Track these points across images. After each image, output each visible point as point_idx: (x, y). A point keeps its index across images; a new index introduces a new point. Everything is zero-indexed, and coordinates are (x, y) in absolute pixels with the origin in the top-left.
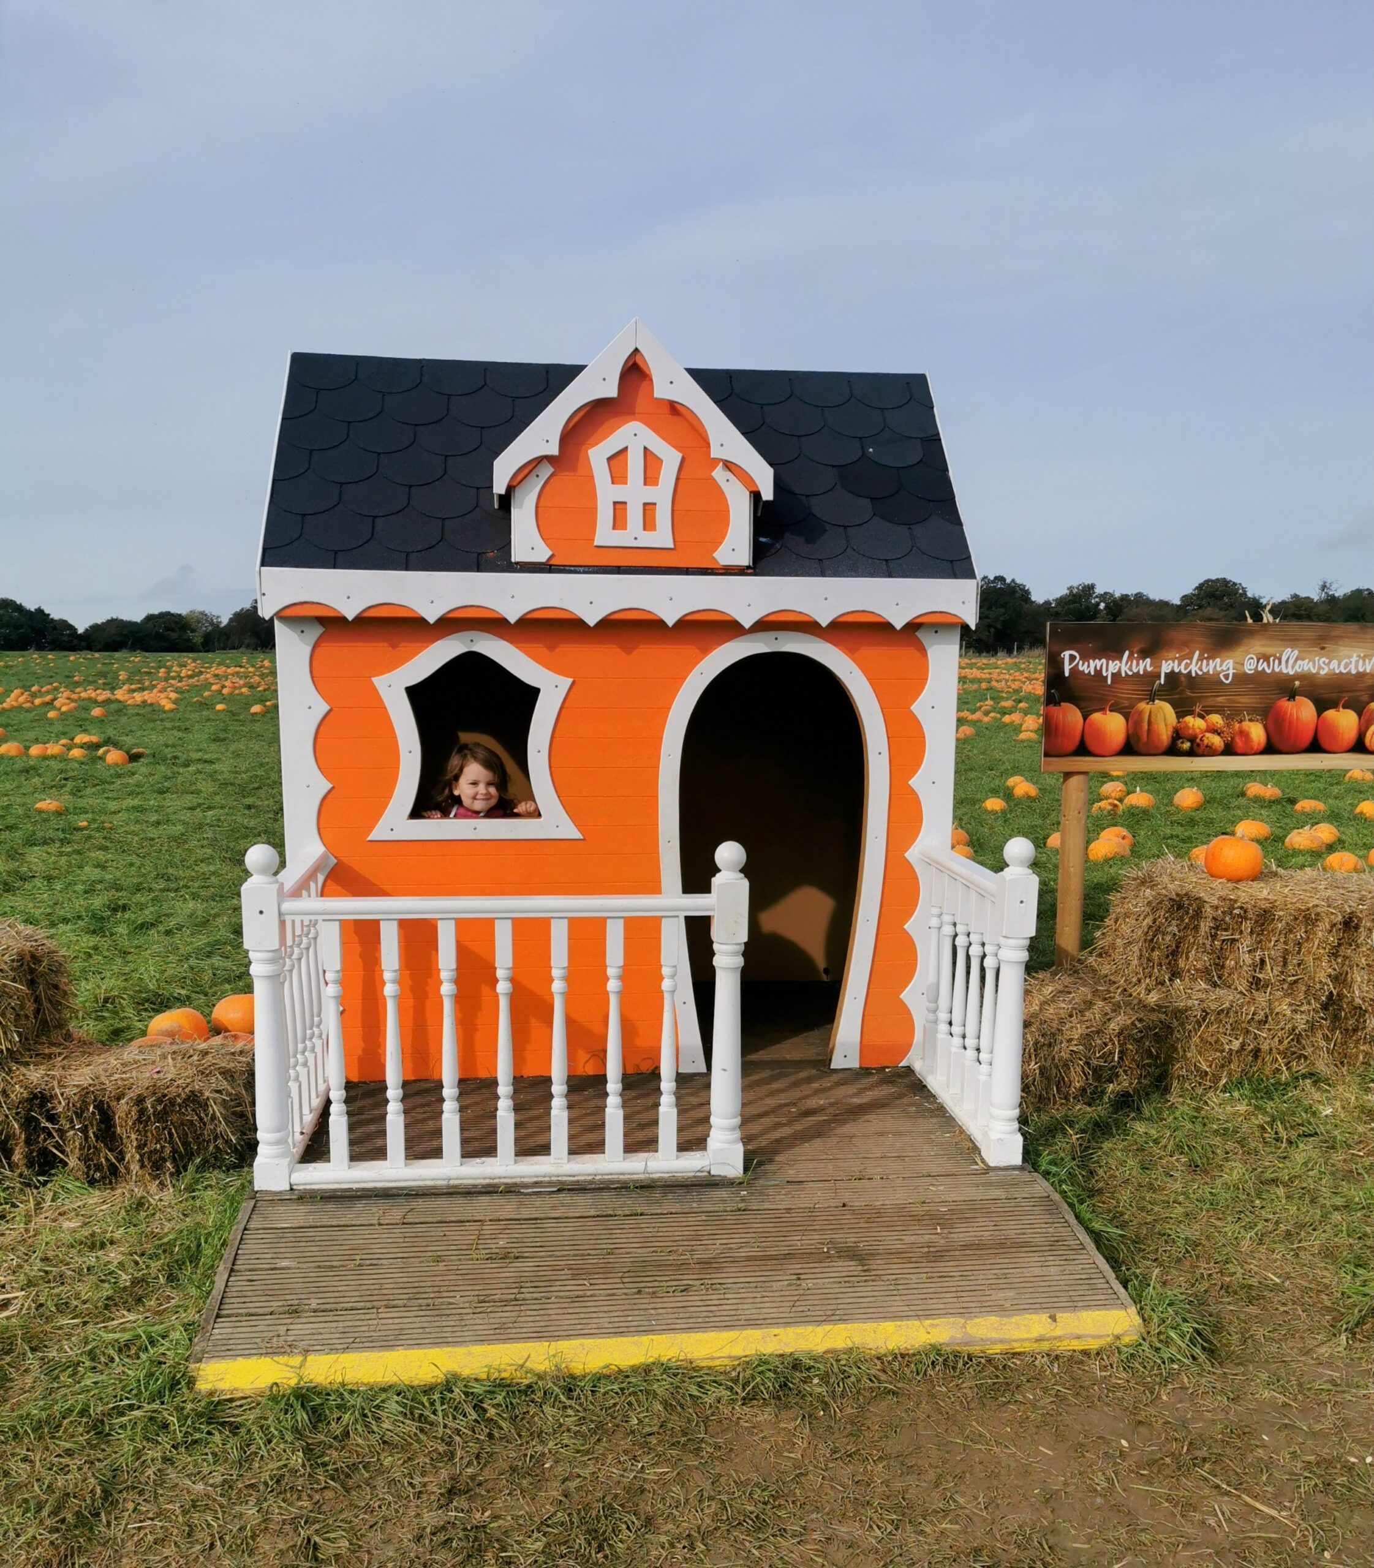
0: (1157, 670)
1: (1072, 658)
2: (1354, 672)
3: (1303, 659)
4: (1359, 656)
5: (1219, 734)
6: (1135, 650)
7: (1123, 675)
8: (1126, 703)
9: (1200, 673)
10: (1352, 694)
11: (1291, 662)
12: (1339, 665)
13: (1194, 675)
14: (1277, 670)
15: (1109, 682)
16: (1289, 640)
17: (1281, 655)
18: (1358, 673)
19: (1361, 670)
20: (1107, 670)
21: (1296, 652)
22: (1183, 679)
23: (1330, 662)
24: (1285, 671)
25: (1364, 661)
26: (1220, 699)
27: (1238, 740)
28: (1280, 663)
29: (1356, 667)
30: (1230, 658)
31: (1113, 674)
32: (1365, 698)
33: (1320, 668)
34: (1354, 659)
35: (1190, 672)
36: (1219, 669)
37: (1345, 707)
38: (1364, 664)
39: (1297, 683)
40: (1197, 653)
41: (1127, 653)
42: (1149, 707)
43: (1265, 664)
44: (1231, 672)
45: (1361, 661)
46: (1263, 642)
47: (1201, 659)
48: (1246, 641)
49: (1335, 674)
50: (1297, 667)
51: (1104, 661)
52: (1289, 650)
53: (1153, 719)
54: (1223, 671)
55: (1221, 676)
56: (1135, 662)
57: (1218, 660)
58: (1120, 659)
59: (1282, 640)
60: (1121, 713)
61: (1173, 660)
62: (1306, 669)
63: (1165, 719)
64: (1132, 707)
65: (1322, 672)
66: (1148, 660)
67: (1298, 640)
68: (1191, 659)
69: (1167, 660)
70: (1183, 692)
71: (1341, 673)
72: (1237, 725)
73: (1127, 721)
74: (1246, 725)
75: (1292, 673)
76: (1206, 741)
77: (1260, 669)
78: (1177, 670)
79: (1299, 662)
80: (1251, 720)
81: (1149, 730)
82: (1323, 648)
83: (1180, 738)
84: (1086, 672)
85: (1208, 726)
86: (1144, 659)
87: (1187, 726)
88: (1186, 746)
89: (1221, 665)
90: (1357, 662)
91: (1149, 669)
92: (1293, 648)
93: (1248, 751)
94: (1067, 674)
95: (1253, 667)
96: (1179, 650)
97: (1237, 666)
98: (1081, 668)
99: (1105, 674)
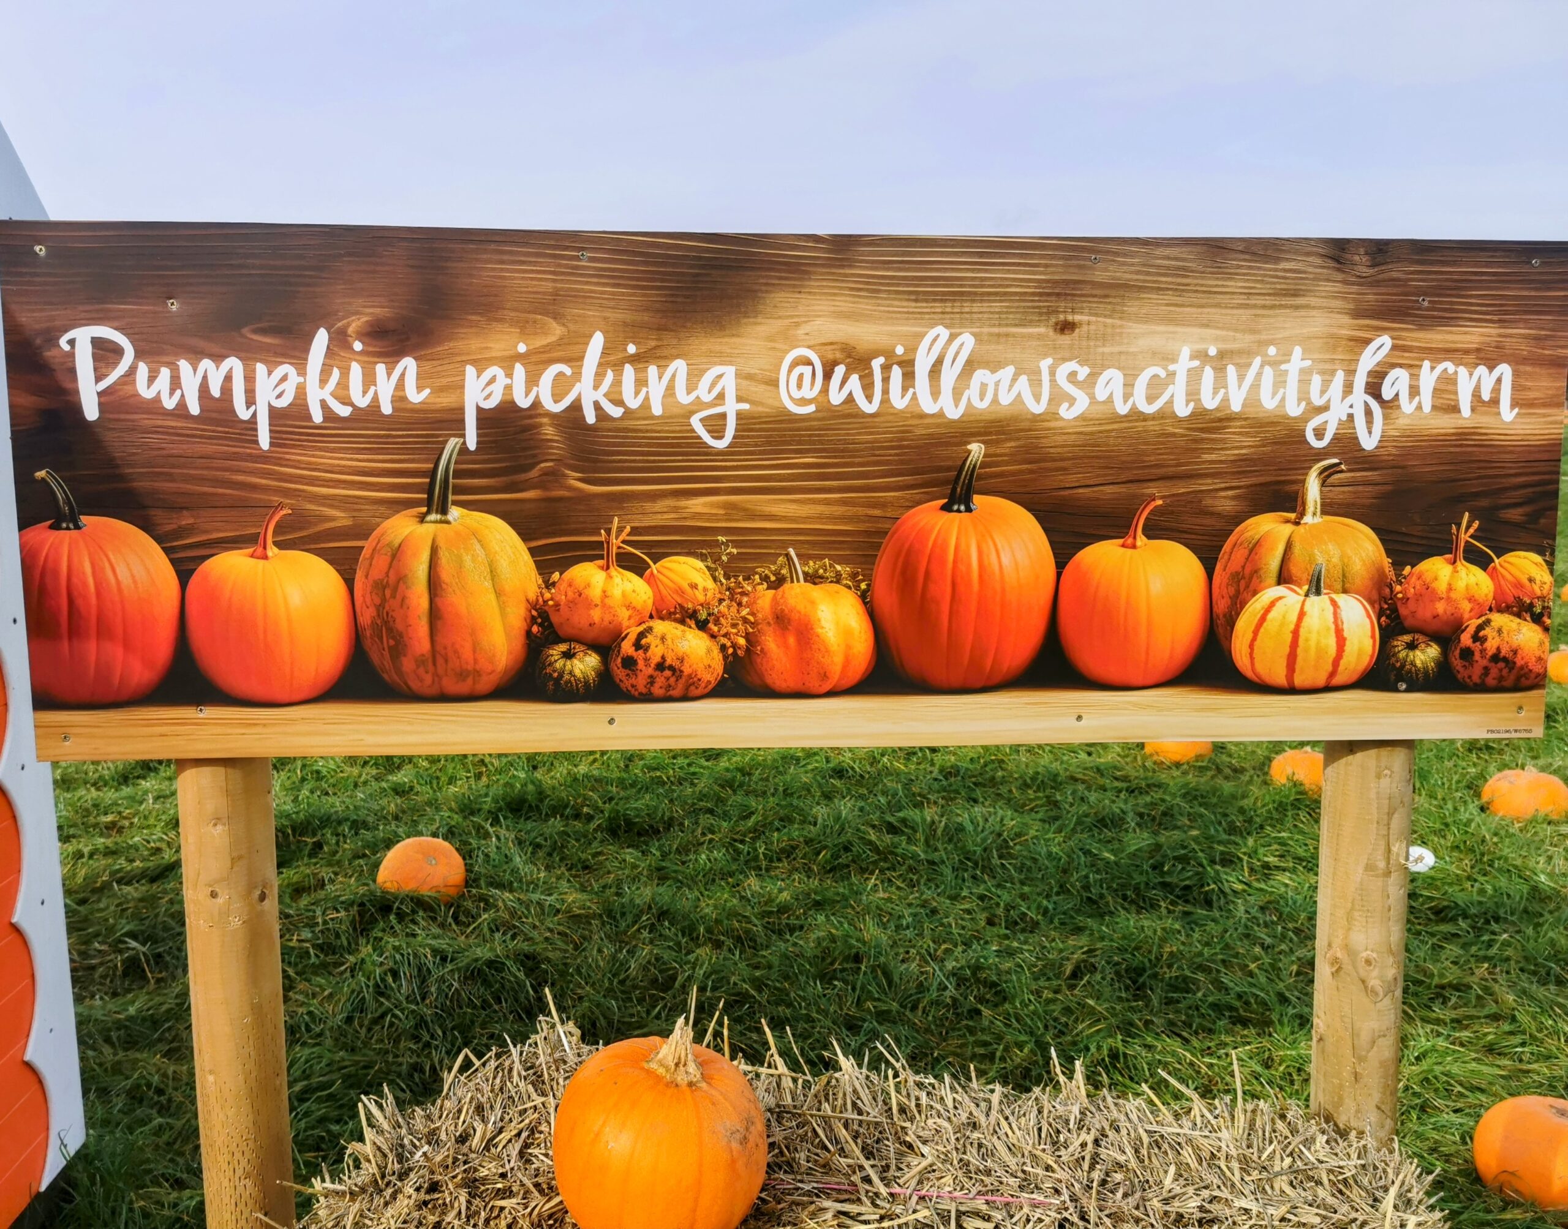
0: (446, 401)
1: (105, 352)
2: (1183, 410)
3: (994, 366)
4: (1201, 355)
5: (702, 626)
6: (355, 324)
7: (317, 417)
8: (341, 518)
9: (616, 412)
10: (1181, 489)
11: (949, 376)
12: (1129, 385)
13: (590, 418)
14: (899, 402)
15: (264, 441)
16: (943, 298)
17: (912, 349)
18: (1200, 414)
19: (1210, 402)
20: (250, 401)
21: (967, 341)
22: (549, 431)
23: (1093, 377)
24: (928, 406)
25: (1220, 371)
26: (697, 505)
27: (770, 642)
28: (909, 376)
29: (1193, 394)
30: (724, 359)
31: (275, 414)
32: (1225, 503)
33: (1058, 397)
34: (1184, 364)
35: (576, 407)
36: (684, 398)
37: (1153, 531)
38: (1220, 382)
39: (976, 450)
40: (597, 341)
41: (321, 339)
42: (428, 530)
43: (854, 383)
44: (731, 408)
45: (1208, 373)
46: (844, 303)
47: (612, 360)
48: (780, 297)
49: (1117, 418)
50: (972, 393)
51: (233, 364)
52: (943, 332)
53: (446, 572)
54: (699, 405)
55: (695, 422)
56: (356, 371)
57: (679, 366)
58: (298, 355)
59: (918, 297)
60: (321, 553)
61: (508, 363)
62: (1005, 399)
63: (493, 573)
64: (363, 531)
65: (1068, 413)
66: (409, 364)
67: (973, 297)
68: (576, 360)
69: (481, 365)
70: (553, 477)
71: (1136, 415)
72: (765, 597)
73: (349, 583)
74: (797, 593)
75: (954, 413)
76: (656, 652)
77: (836, 398)
78: (524, 403)
79: (981, 375)
80: (813, 579)
81: (435, 614)
82: (1066, 327)
83: (558, 640)
84: (169, 403)
85: (659, 599)
86: (392, 355)
87: (580, 597)
88: (585, 665)
89: (691, 388)
90: (1194, 376)
91: (415, 396)
92: (955, 324)
93: (814, 685)
94: (91, 411)
95: (810, 392)
96: (525, 329)
97: (759, 390)
98: (146, 392)
99: (244, 414)
